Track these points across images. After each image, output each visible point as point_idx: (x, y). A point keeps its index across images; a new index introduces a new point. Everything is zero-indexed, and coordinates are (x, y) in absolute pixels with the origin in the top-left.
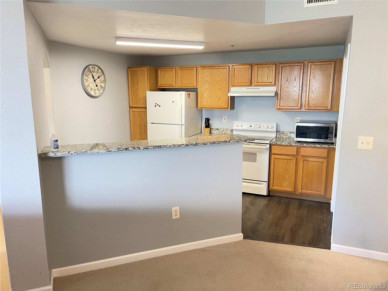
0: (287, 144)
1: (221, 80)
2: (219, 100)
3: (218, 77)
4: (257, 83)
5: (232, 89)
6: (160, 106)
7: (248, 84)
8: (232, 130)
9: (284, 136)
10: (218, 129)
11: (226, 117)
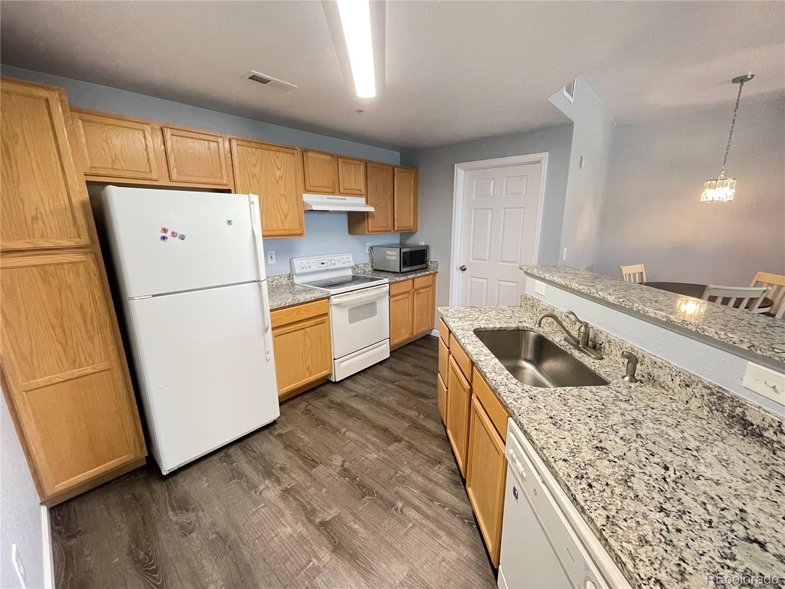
1: (284, 178)
2: (286, 218)
4: (345, 190)
5: (306, 197)
6: (182, 238)
7: (331, 190)
8: (290, 277)
11: (273, 252)
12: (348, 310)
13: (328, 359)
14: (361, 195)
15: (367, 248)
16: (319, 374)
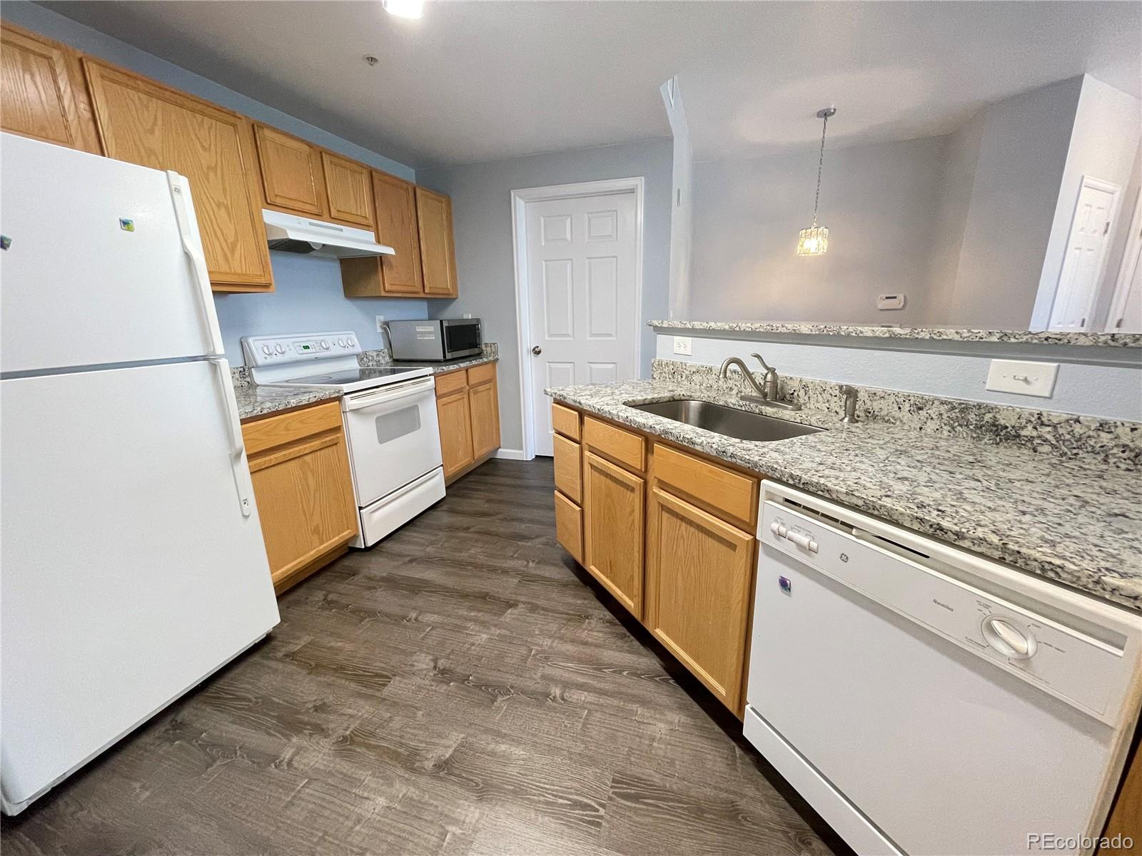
1: (219, 170)
2: (233, 252)
3: (204, 148)
4: (337, 211)
7: (315, 209)
12: (374, 419)
13: (351, 511)
14: (366, 227)
15: (378, 325)
16: (337, 538)
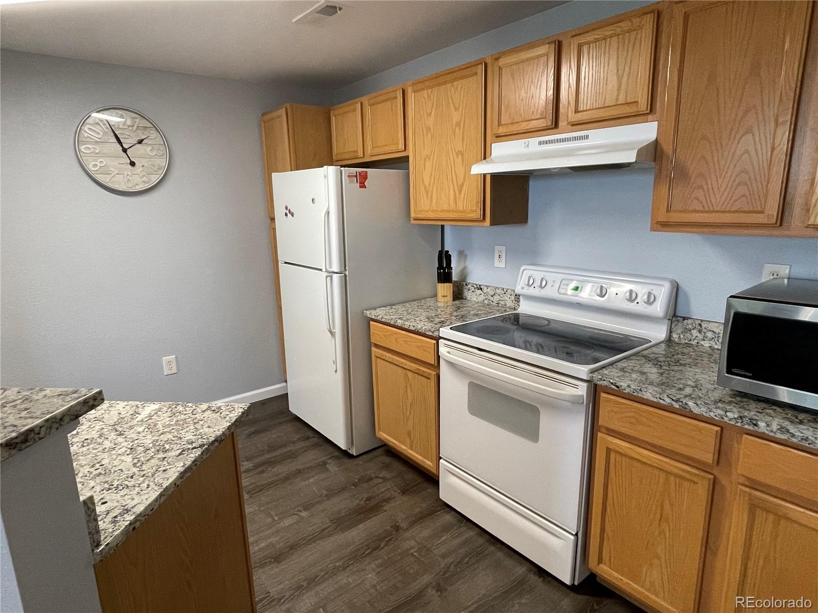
0: (668, 400)
1: (462, 121)
2: (460, 192)
3: (456, 109)
4: (577, 111)
5: (499, 149)
6: (292, 215)
7: (541, 124)
8: (517, 297)
9: (702, 342)
10: (481, 289)
11: (503, 248)
12: (468, 382)
16: (421, 458)
